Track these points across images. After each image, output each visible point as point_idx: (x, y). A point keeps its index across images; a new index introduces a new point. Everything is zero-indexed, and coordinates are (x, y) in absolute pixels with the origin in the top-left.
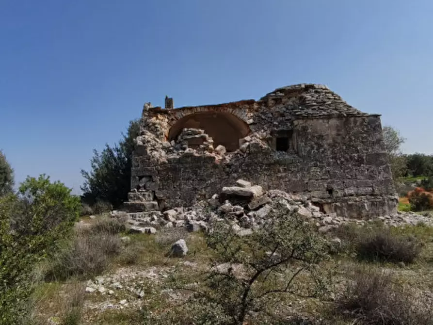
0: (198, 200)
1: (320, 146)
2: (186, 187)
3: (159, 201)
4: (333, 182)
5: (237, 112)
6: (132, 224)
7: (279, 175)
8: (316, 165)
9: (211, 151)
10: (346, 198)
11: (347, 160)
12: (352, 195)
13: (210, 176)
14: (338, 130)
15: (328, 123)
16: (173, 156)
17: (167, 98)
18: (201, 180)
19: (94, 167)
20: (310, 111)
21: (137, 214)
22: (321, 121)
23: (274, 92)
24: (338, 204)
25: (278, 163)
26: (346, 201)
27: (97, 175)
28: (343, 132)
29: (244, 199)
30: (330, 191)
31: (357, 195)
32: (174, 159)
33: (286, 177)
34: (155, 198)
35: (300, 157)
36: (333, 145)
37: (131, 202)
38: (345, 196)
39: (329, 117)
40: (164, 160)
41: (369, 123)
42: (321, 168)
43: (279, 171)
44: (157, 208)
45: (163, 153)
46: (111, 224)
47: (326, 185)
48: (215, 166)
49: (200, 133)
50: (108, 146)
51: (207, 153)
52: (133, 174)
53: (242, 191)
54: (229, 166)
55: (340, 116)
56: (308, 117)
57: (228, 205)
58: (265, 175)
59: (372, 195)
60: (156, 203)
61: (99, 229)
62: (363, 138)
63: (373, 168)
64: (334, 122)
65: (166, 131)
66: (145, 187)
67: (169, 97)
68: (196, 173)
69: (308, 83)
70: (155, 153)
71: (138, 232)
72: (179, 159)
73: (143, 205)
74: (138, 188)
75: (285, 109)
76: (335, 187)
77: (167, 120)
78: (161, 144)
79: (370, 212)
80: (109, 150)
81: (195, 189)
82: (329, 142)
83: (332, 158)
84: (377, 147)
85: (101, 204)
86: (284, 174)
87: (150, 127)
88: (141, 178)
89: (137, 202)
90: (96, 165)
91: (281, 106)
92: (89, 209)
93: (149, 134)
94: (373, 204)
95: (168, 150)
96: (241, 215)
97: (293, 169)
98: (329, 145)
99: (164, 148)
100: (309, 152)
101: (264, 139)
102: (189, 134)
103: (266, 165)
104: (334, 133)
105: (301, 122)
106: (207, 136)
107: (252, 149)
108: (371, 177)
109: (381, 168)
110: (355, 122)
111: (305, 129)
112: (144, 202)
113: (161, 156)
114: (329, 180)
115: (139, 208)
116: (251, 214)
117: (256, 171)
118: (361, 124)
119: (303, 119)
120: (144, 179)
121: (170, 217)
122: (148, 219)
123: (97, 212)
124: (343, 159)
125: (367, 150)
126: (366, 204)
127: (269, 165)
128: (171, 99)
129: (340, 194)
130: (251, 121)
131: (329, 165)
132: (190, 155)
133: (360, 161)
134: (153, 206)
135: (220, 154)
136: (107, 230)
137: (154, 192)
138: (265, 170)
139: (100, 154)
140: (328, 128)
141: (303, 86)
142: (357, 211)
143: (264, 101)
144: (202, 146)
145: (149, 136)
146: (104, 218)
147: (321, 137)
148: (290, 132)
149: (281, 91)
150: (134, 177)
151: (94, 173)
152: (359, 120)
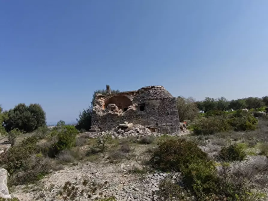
0: (113, 128)
1: (154, 109)
2: (109, 124)
3: (100, 128)
4: (158, 122)
5: (128, 96)
6: (91, 136)
7: (140, 119)
8: (152, 116)
9: (117, 112)
10: (162, 127)
11: (163, 114)
12: (164, 126)
13: (117, 120)
14: (160, 104)
15: (157, 101)
16: (105, 114)
17: (107, 85)
18: (114, 122)
19: (80, 117)
20: (151, 97)
21: (94, 133)
22: (154, 101)
23: (141, 89)
24: (159, 129)
25: (139, 115)
26: (162, 128)
27: (81, 120)
28: (162, 104)
29: (125, 128)
30: (157, 124)
31: (166, 125)
32: (105, 115)
33: (142, 120)
34: (99, 128)
35: (147, 113)
36: (158, 109)
37: (91, 129)
38: (162, 126)
39: (157, 99)
40: (102, 115)
41: (171, 101)
42: (154, 117)
43: (140, 118)
44: (100, 131)
45: (102, 112)
46: (85, 136)
47: (155, 122)
48: (118, 117)
49: (114, 106)
50: (84, 110)
51: (116, 113)
52: (92, 120)
53: (125, 126)
54: (123, 117)
55: (160, 99)
56: (150, 99)
57: (120, 130)
58: (135, 119)
59: (172, 125)
60: (99, 129)
61: (82, 137)
62: (169, 106)
63: (172, 116)
64: (159, 101)
65: (104, 104)
66: (96, 124)
67: (108, 85)
68: (112, 119)
69: (153, 86)
70: (99, 113)
71: (92, 138)
72: (106, 115)
73: (95, 130)
74: (94, 124)
75: (144, 95)
76: (158, 123)
77: (104, 99)
78: (101, 109)
79: (171, 131)
80: (85, 111)
81: (112, 125)
82: (157, 108)
83: (158, 113)
84: (174, 109)
85: (82, 130)
86: (141, 119)
87: (98, 103)
88: (94, 121)
89: (94, 129)
90: (81, 117)
91: (144, 94)
92: (79, 132)
93: (98, 105)
94: (171, 129)
95: (103, 112)
96: (123, 133)
97: (144, 117)
98: (157, 109)
99: (102, 111)
100: (150, 111)
101: (136, 107)
102: (110, 106)
103: (135, 116)
104: (159, 104)
105: (147, 101)
106: (116, 106)
107: (131, 111)
108: (171, 119)
109: (175, 116)
110: (166, 100)
111: (149, 103)
112: (96, 129)
113: (101, 114)
114: (157, 121)
115: (94, 131)
116: (126, 133)
117: (132, 118)
118: (169, 101)
119: (148, 100)
120: (96, 122)
121: (103, 134)
122: (96, 135)
123: (81, 132)
124: (161, 114)
125: (170, 110)
126: (169, 129)
127: (136, 116)
128: (109, 86)
129: (160, 125)
130: (132, 100)
131: (157, 116)
132: (110, 114)
133: (168, 114)
134: (99, 130)
135: (120, 113)
136: (84, 137)
137: (99, 126)
138: (135, 118)
139: (82, 113)
140: (157, 103)
141: (150, 87)
142: (165, 131)
143: (138, 92)
144: (114, 110)
145: (98, 106)
146: (83, 134)
147: (154, 106)
148: (144, 104)
149: (143, 88)
150: (92, 121)
151: (80, 119)
152: (168, 100)
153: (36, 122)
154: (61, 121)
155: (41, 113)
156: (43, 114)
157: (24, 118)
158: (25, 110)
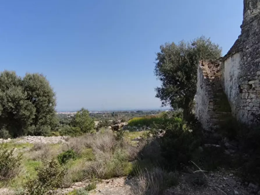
153: (34, 110)
154: (83, 109)
155: (45, 92)
156: (50, 94)
157: (8, 101)
158: (14, 84)
